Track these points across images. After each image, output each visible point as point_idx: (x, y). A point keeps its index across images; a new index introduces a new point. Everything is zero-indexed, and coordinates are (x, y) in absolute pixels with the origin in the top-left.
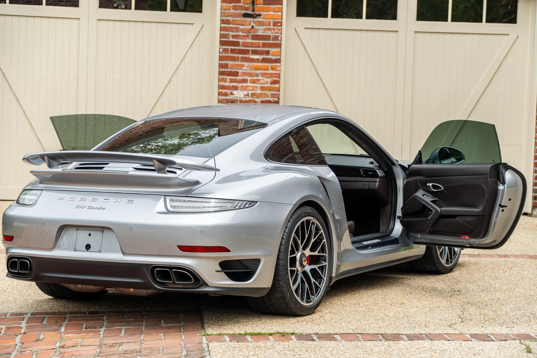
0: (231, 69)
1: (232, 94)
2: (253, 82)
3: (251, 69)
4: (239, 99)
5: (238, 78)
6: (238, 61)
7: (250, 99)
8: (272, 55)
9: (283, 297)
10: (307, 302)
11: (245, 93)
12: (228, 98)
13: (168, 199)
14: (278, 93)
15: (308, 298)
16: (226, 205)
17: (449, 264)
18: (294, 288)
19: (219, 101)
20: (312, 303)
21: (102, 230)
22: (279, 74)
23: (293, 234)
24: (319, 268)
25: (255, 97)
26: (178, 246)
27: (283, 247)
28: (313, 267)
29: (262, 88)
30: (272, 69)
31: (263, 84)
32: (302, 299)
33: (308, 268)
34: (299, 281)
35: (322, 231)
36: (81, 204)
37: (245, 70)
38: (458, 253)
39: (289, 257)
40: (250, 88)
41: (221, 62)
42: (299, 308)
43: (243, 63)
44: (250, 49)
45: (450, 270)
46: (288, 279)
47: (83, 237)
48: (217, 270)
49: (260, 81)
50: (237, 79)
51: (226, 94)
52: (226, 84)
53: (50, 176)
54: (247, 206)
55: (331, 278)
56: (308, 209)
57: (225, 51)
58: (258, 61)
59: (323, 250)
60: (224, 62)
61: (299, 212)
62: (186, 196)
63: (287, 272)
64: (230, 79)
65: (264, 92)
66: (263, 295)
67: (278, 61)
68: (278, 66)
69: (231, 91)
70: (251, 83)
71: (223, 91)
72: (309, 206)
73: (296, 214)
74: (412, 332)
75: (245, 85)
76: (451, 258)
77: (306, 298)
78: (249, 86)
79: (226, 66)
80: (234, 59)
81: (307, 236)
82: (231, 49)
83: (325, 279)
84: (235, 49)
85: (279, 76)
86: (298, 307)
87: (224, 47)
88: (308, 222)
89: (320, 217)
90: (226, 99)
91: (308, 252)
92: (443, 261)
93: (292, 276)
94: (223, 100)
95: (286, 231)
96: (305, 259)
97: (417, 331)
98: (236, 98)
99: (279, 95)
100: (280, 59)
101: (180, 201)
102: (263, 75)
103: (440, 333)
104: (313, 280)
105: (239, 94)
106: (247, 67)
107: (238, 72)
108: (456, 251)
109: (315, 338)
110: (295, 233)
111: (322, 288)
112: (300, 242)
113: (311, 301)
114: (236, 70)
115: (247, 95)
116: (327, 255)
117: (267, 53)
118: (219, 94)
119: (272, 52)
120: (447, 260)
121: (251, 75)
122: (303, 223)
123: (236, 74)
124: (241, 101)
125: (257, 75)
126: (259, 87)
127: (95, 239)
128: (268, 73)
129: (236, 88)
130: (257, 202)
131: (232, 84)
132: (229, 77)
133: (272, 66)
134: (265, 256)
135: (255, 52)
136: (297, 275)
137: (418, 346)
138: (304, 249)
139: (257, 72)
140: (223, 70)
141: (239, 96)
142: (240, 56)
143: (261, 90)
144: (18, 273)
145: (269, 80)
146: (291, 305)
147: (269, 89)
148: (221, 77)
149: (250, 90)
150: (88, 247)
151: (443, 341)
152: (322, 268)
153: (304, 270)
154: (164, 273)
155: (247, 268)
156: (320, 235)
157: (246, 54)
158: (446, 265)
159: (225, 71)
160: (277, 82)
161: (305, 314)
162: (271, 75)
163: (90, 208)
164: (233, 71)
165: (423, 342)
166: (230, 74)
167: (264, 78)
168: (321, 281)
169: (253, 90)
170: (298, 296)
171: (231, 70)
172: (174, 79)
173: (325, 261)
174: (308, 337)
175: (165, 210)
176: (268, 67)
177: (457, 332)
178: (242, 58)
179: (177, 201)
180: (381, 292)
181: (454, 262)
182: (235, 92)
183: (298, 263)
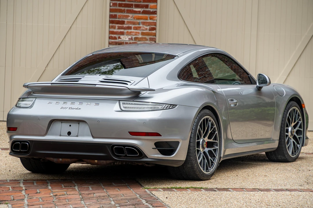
0: (119, 18)
1: (119, 38)
2: (136, 28)
3: (134, 18)
4: (125, 42)
5: (125, 26)
6: (124, 13)
7: (133, 42)
8: (150, 8)
9: (192, 167)
10: (206, 171)
11: (130, 37)
12: (117, 41)
13: (121, 102)
14: (155, 37)
15: (207, 169)
16: (158, 107)
17: (293, 155)
18: (199, 161)
19: (110, 43)
20: (209, 173)
21: (78, 122)
22: (156, 23)
23: (199, 127)
24: (213, 150)
25: (137, 40)
26: (129, 132)
27: (192, 135)
28: (209, 149)
29: (143, 34)
30: (151, 19)
31: (143, 30)
32: (204, 170)
33: (207, 150)
34: (201, 157)
35: (215, 126)
36: (64, 106)
37: (130, 19)
38: (300, 148)
39: (196, 141)
40: (133, 34)
41: (111, 14)
42: (202, 175)
43: (128, 14)
44: (134, 3)
45: (294, 160)
46: (196, 155)
47: (66, 127)
48: (153, 147)
49: (141, 28)
50: (123, 26)
51: (115, 38)
52: (115, 30)
53: (40, 89)
54: (171, 108)
55: (220, 158)
56: (207, 111)
57: (115, 5)
58: (139, 12)
59: (215, 139)
60: (113, 14)
61: (202, 112)
62: (133, 101)
63: (195, 151)
64: (118, 27)
65: (144, 37)
66: (180, 165)
67: (155, 13)
68: (155, 16)
69: (119, 36)
70: (134, 29)
71: (113, 35)
72: (207, 109)
73: (200, 114)
74: (277, 188)
75: (129, 31)
76: (295, 152)
77: (206, 169)
78: (133, 32)
79: (115, 16)
80: (121, 11)
81: (206, 129)
82: (119, 4)
83: (217, 157)
84: (122, 4)
85: (155, 24)
86: (201, 173)
87: (114, 2)
88: (207, 119)
89: (214, 117)
90: (115, 42)
91: (206, 139)
92: (290, 153)
93: (198, 153)
94: (113, 42)
95: (195, 124)
96: (205, 143)
97: (280, 188)
98: (123, 41)
99: (155, 39)
100: (156, 11)
101: (129, 104)
102: (144, 23)
103: (295, 188)
104: (210, 158)
105: (125, 38)
106: (131, 17)
107: (124, 21)
108: (298, 147)
109: (216, 190)
110: (200, 126)
111: (215, 163)
112: (202, 132)
113: (209, 171)
114: (122, 20)
115: (131, 39)
116: (218, 142)
117: (147, 6)
118: (110, 38)
119: (151, 6)
120: (293, 153)
121: (134, 23)
122: (204, 120)
123: (123, 22)
124: (126, 43)
125: (139, 24)
126: (141, 33)
127: (74, 128)
128: (147, 22)
129: (122, 33)
130: (177, 105)
131: (119, 30)
132: (117, 25)
133: (151, 17)
134: (182, 140)
135: (137, 6)
136: (200, 153)
137: (283, 194)
138: (204, 137)
139: (138, 21)
140: (113, 19)
141: (124, 39)
142: (126, 9)
143: (142, 35)
144: (20, 152)
145: (148, 27)
146: (197, 172)
147: (148, 34)
148: (111, 25)
149: (133, 35)
150: (69, 133)
151: (297, 192)
152: (215, 150)
153: (204, 151)
154: (120, 149)
155: (171, 147)
156: (214, 129)
157: (130, 7)
158: (292, 156)
159: (114, 20)
160: (154, 29)
161: (205, 179)
162: (150, 24)
163: (71, 108)
164: (121, 20)
165: (285, 192)
166: (118, 22)
167: (144, 26)
168: (215, 159)
169: (136, 35)
170: (201, 167)
171: (119, 20)
172: (74, 26)
173: (217, 146)
174: (212, 190)
175: (120, 110)
176: (147, 17)
177: (305, 188)
178: (127, 10)
179: (127, 104)
180: (250, 171)
181: (297, 154)
182: (122, 37)
183: (201, 146)
